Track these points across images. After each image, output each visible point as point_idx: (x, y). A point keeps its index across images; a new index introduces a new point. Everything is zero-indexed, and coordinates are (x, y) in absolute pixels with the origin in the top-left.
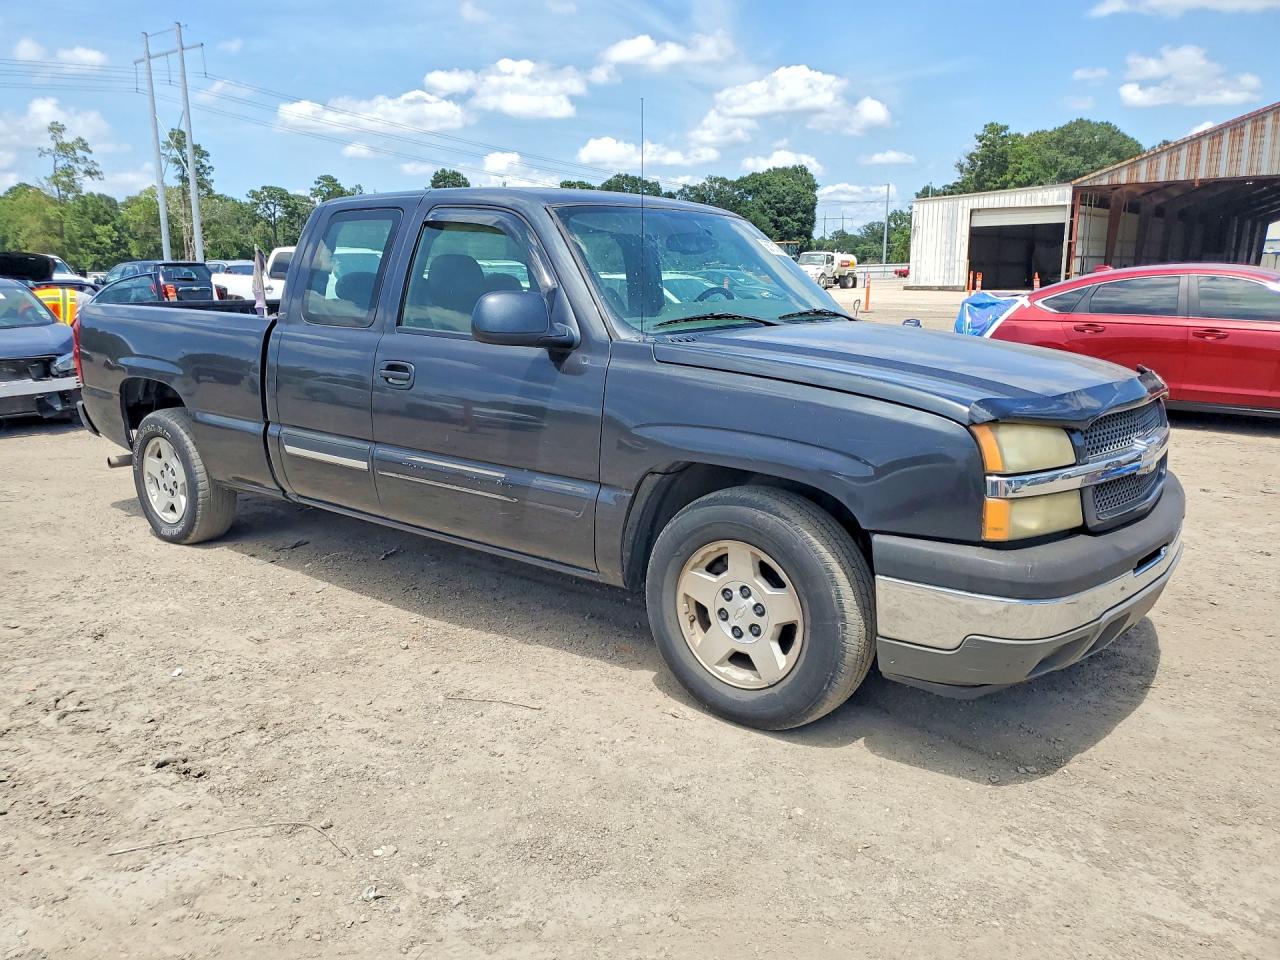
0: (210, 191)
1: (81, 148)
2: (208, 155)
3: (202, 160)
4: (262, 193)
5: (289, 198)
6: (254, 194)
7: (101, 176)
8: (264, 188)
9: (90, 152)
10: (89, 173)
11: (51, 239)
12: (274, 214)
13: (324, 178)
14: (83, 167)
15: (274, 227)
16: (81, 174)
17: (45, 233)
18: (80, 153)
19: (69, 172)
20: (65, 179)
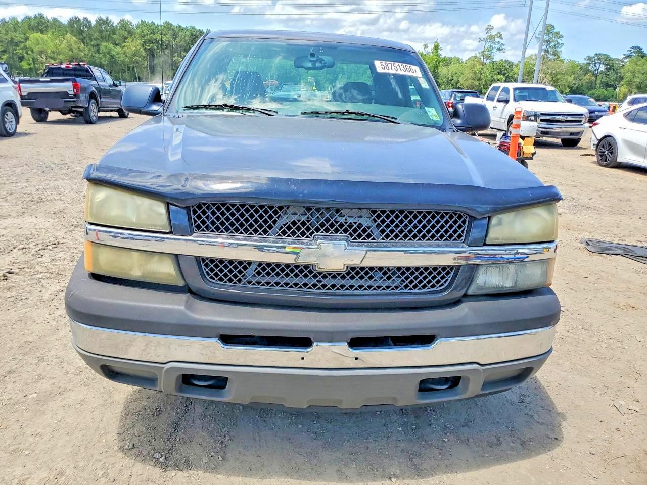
0: (558, 57)
1: (498, 37)
2: (562, 37)
3: (558, 40)
4: (594, 57)
5: (610, 59)
6: (589, 58)
7: (504, 51)
8: (596, 54)
9: (502, 39)
10: (499, 49)
11: (474, 82)
12: (598, 69)
13: (634, 48)
14: (497, 47)
15: (596, 76)
16: (495, 50)
17: (473, 79)
18: (497, 40)
19: (490, 49)
20: (487, 53)
